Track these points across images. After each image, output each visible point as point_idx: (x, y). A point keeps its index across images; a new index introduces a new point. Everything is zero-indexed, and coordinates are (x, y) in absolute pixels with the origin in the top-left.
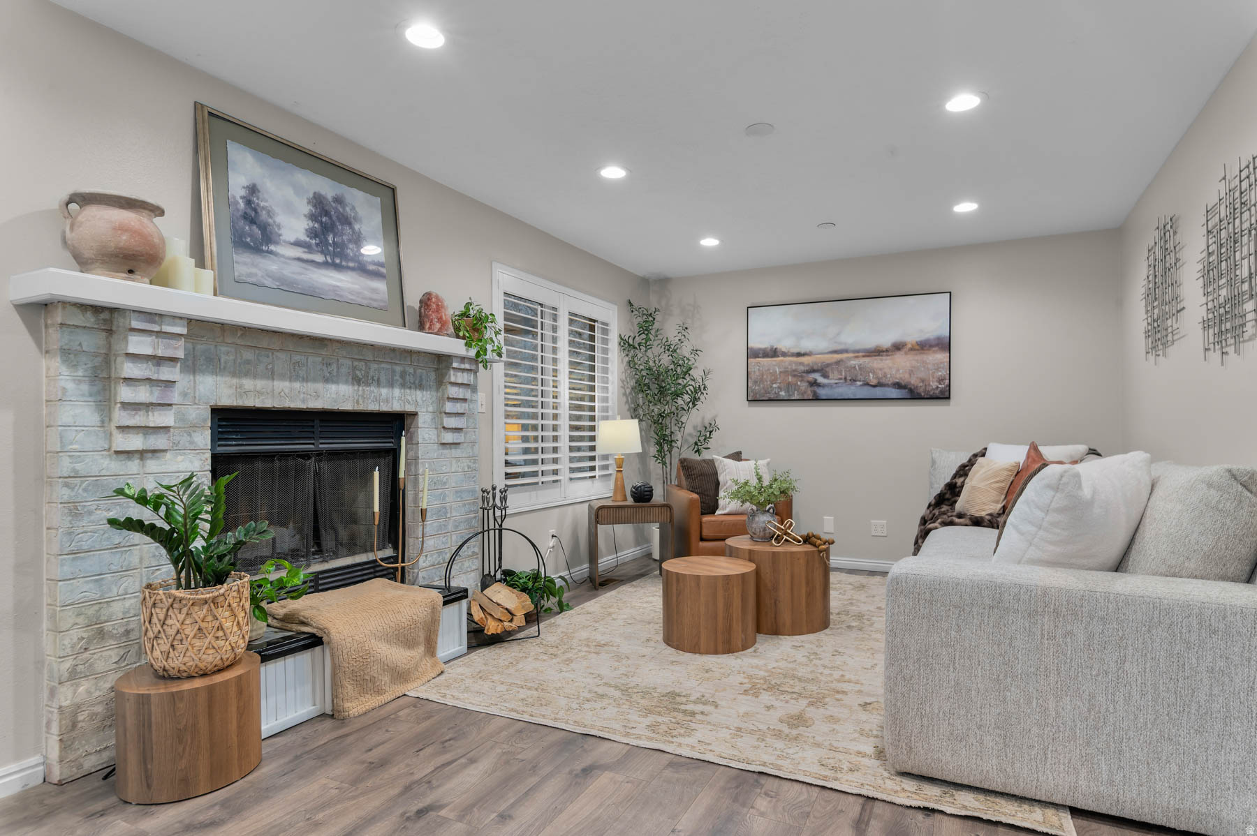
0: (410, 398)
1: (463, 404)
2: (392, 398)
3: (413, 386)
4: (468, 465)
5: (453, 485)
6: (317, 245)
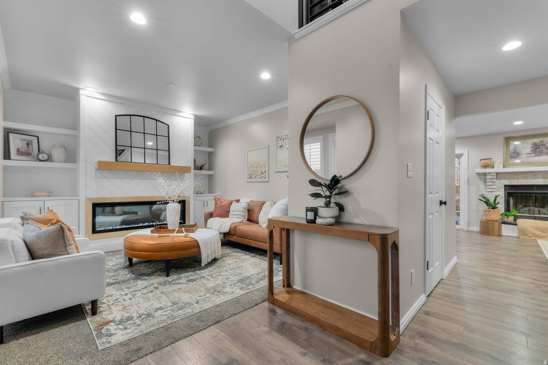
6: (533, 153)
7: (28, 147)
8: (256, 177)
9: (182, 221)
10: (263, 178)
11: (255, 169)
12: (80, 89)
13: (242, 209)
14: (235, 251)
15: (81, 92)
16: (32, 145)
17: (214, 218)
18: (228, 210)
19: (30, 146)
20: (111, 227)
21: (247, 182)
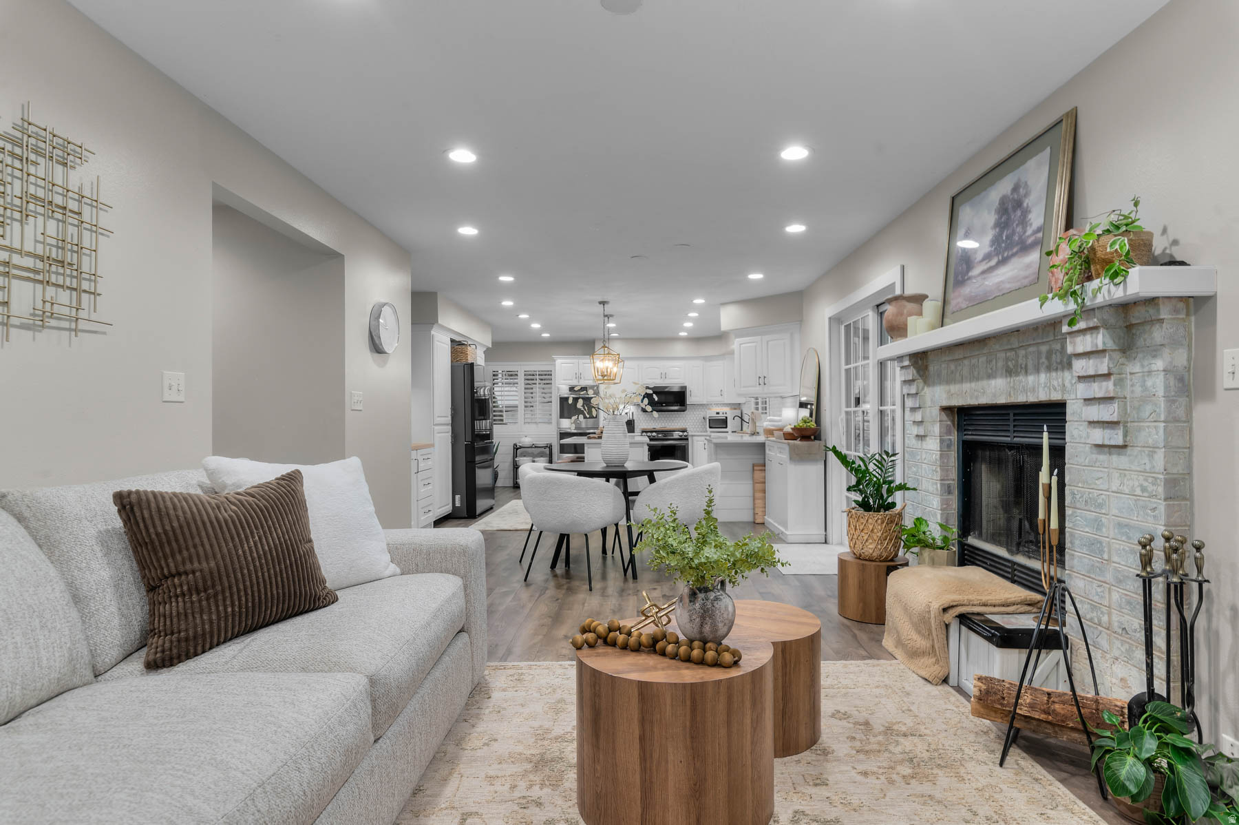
0: (1055, 383)
1: (1104, 384)
2: (1038, 385)
3: (1059, 366)
4: (1141, 486)
5: (1115, 511)
6: (995, 250)
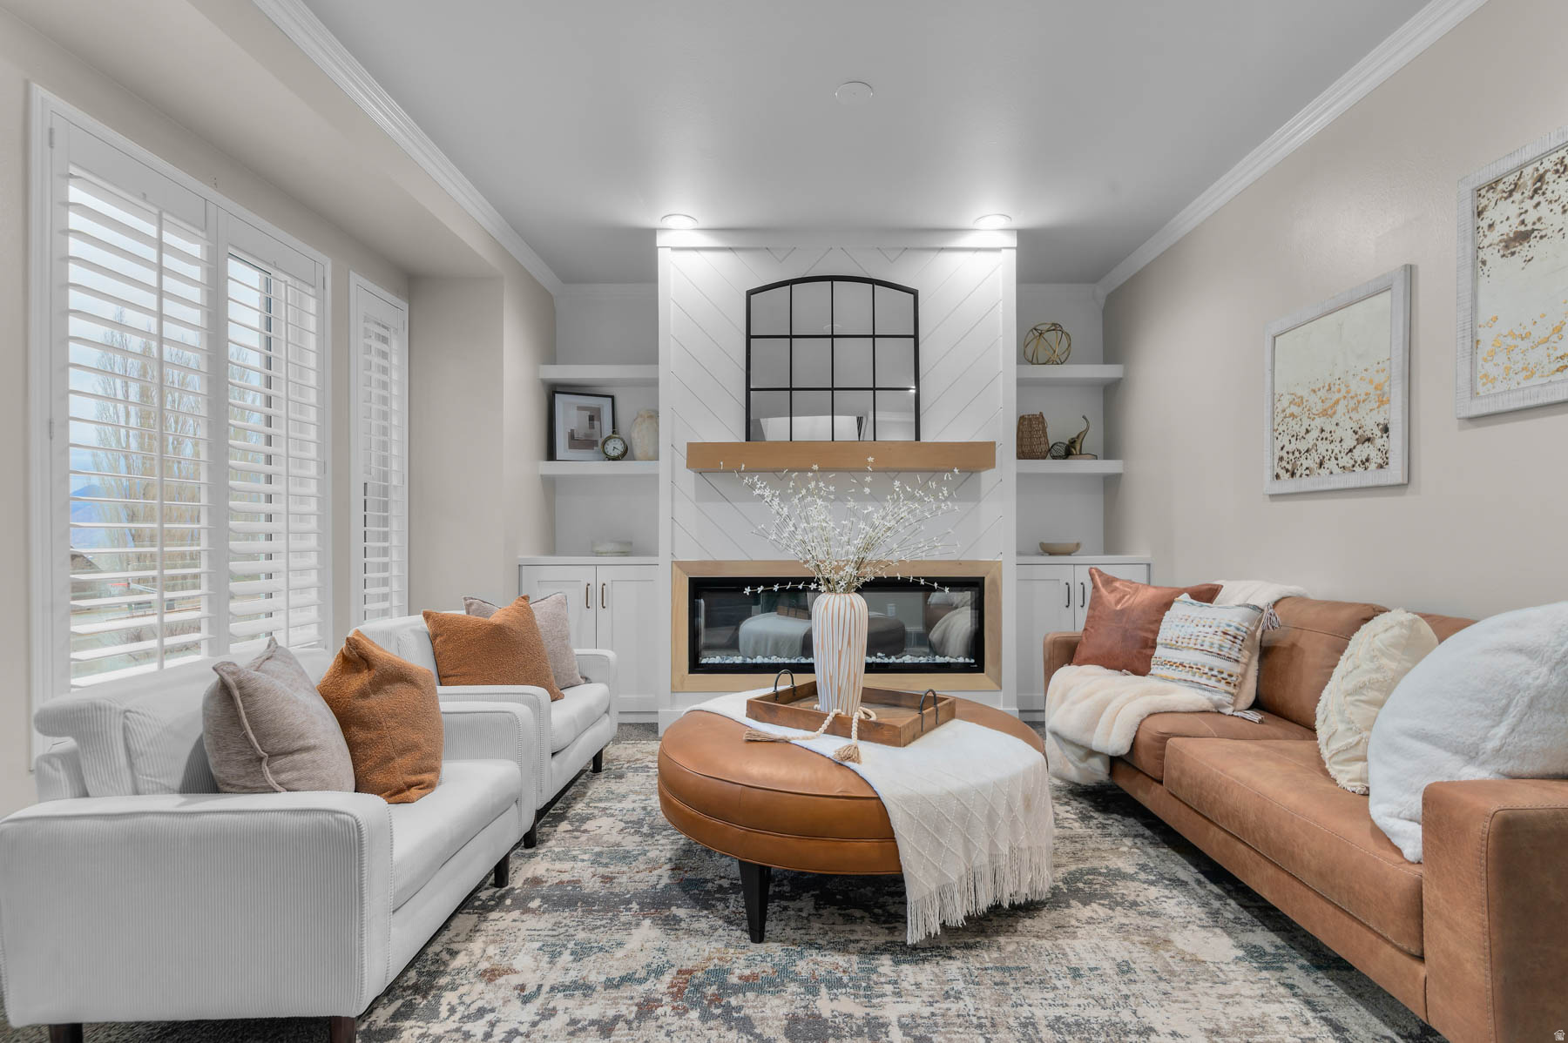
7: (592, 427)
8: (1321, 464)
9: (973, 661)
10: (1372, 466)
11: (1318, 422)
12: (658, 232)
13: (1217, 640)
14: (1163, 868)
15: (661, 240)
16: (600, 420)
17: (1079, 664)
18: (1150, 636)
19: (596, 423)
20: (740, 658)
21: (1272, 496)
